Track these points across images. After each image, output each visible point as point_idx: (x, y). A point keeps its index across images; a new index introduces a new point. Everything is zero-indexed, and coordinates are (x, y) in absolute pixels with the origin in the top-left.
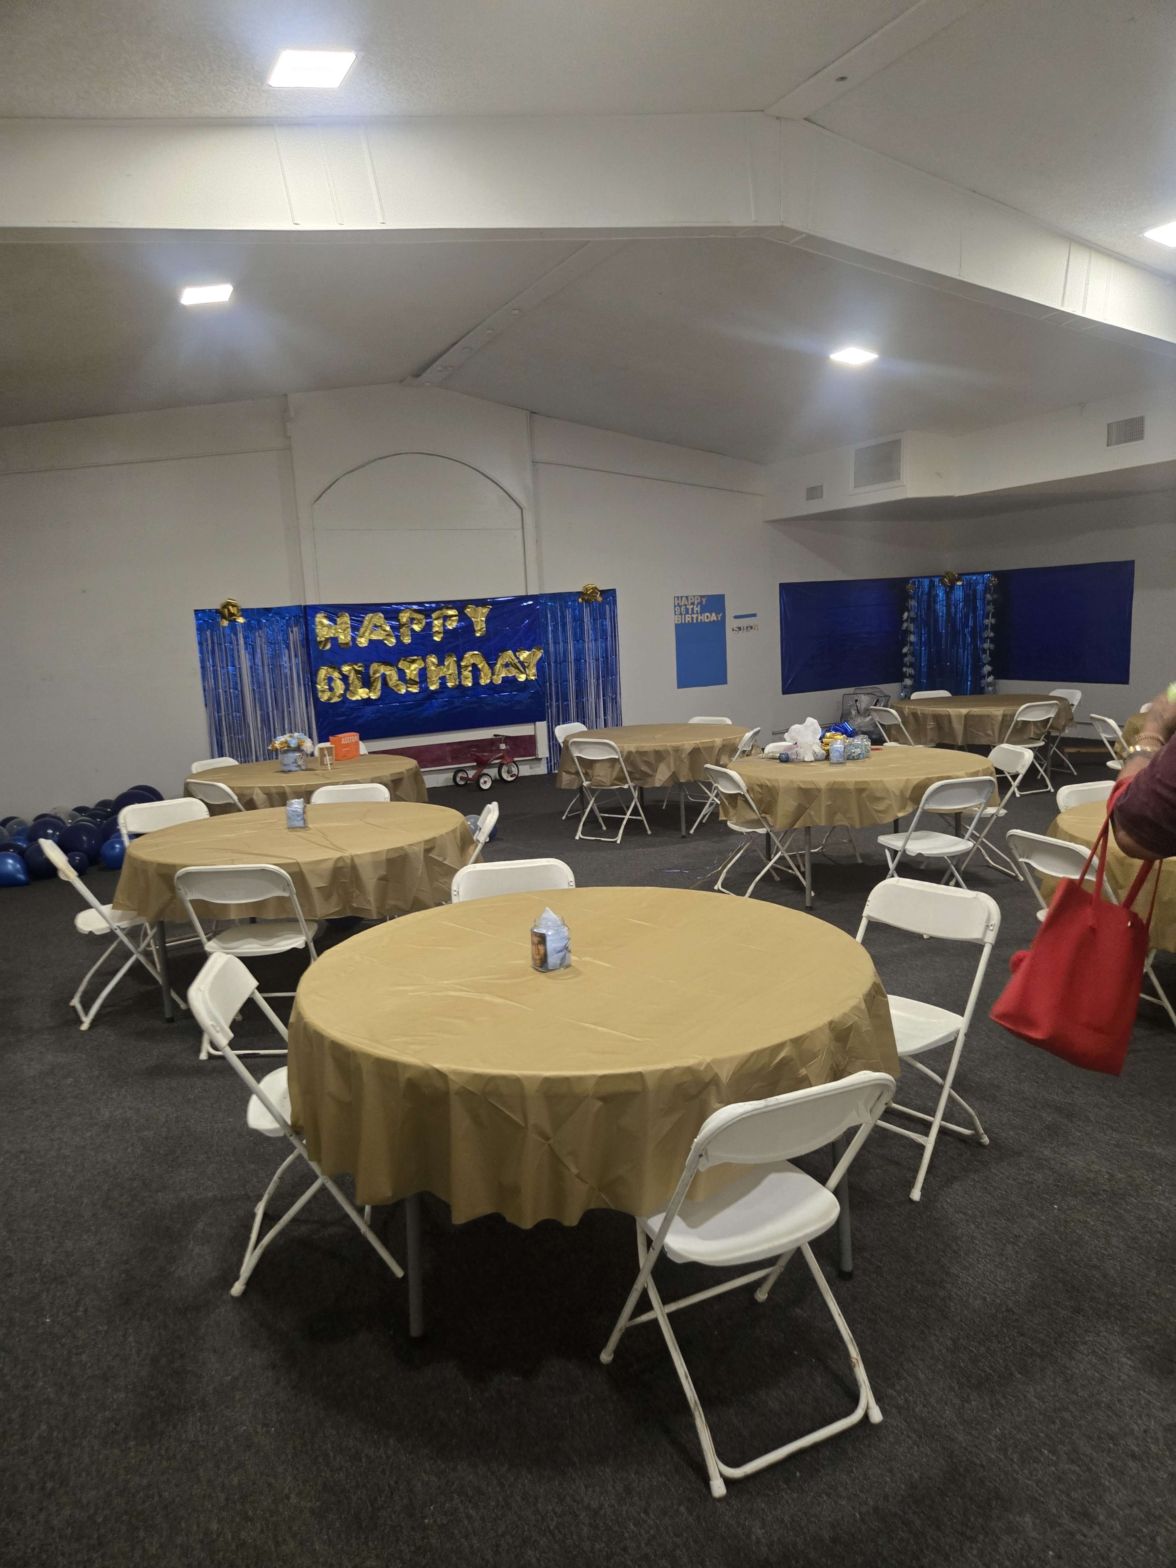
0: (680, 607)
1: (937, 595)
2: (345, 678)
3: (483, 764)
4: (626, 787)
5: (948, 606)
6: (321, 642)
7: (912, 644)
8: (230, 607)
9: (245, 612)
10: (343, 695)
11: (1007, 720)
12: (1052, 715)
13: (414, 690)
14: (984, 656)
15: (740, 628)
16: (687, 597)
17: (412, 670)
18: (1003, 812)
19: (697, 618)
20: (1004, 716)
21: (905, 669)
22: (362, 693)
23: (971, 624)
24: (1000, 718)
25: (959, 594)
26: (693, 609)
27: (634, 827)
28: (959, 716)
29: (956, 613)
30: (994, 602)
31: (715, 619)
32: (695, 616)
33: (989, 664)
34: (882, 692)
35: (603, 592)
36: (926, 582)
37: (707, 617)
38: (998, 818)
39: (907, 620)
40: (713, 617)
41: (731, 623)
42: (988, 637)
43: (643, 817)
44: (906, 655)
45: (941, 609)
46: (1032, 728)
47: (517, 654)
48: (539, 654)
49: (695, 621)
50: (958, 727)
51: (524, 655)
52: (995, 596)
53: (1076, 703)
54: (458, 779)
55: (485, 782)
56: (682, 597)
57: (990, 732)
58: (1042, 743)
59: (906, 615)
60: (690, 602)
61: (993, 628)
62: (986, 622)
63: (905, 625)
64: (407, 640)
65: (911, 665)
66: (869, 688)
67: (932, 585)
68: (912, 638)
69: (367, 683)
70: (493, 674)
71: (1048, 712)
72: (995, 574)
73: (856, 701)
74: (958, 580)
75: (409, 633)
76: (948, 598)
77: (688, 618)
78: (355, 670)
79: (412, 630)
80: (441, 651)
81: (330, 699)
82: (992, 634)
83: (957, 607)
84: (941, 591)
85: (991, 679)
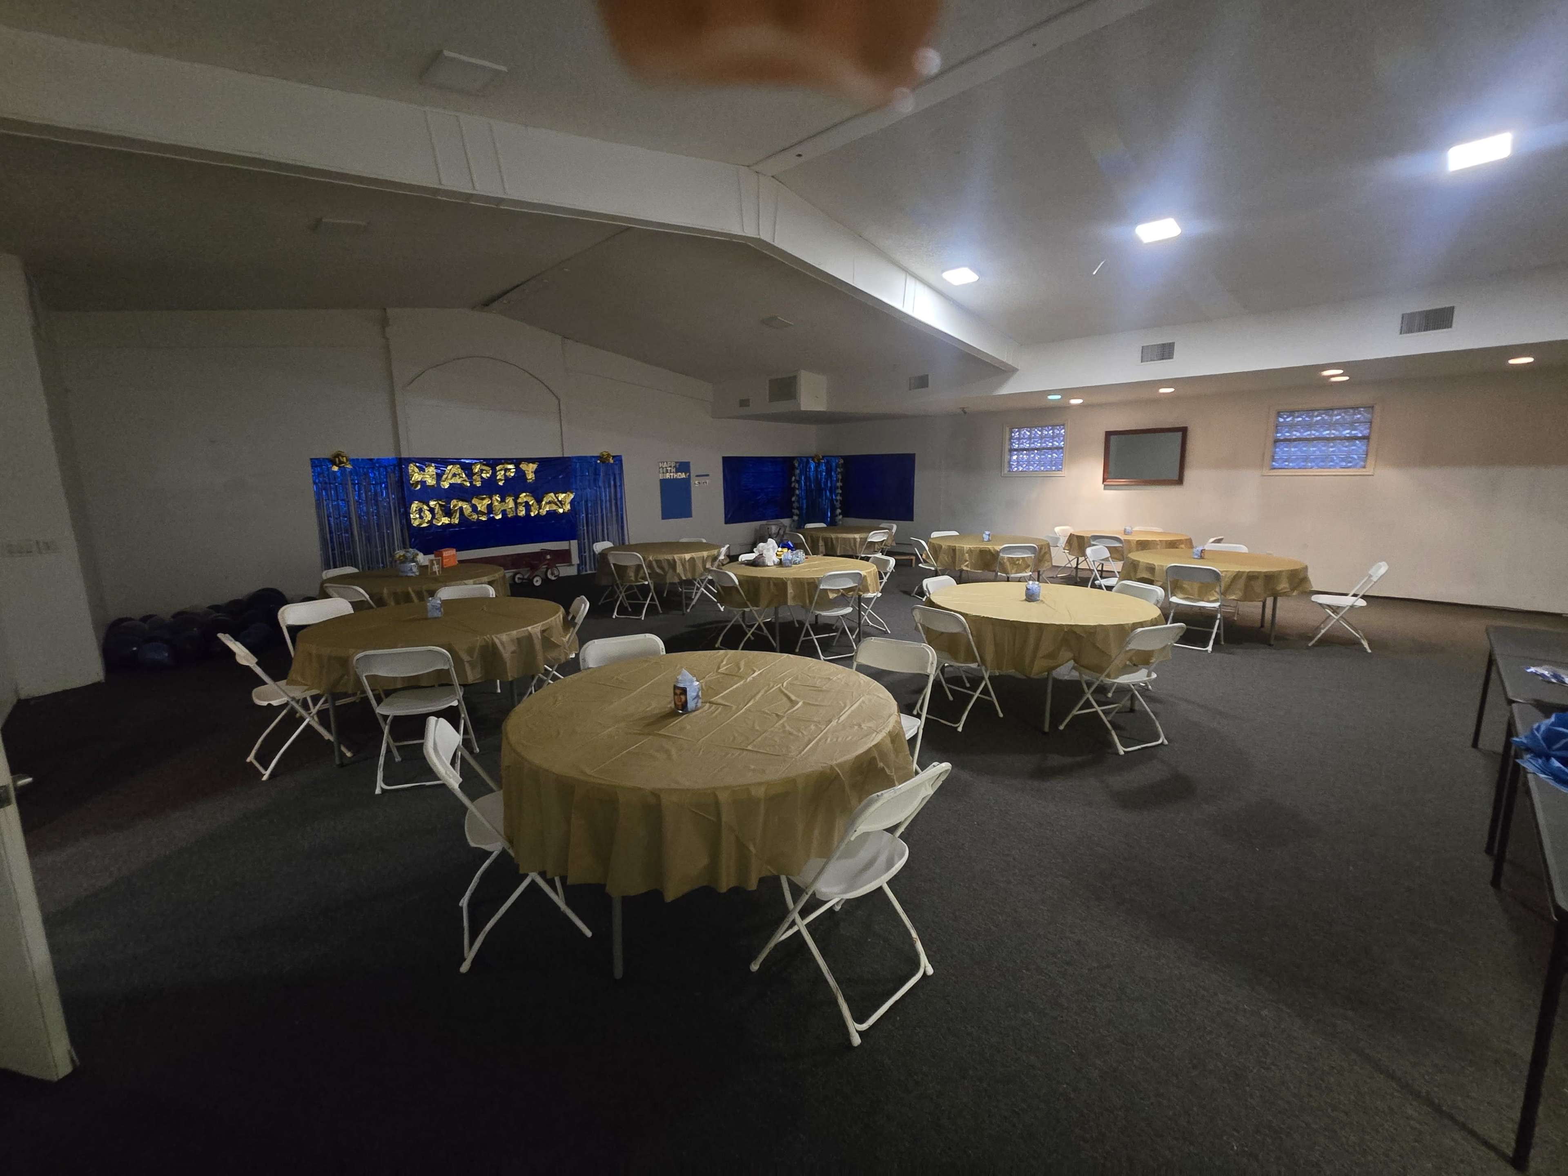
0: (663, 468)
1: (810, 468)
2: (432, 510)
3: (534, 568)
4: (646, 583)
5: (817, 474)
6: (413, 484)
7: (798, 495)
8: (340, 457)
9: (353, 461)
10: (430, 522)
11: (862, 541)
12: (885, 538)
13: (484, 518)
14: (837, 504)
15: (699, 483)
16: (667, 463)
17: (482, 505)
18: (880, 595)
19: (673, 476)
20: (862, 538)
21: (793, 510)
22: (446, 520)
23: (829, 485)
24: (860, 540)
25: (822, 468)
27: (652, 609)
28: (835, 538)
29: (821, 478)
30: (841, 473)
31: (685, 477)
32: (672, 474)
33: (840, 508)
34: (782, 523)
35: (614, 457)
36: (805, 460)
37: (680, 475)
38: (878, 598)
39: (794, 482)
40: (683, 476)
41: (694, 480)
42: (838, 493)
43: (657, 603)
44: (794, 502)
45: (813, 477)
47: (557, 495)
48: (572, 496)
49: (671, 478)
51: (561, 496)
52: (842, 469)
53: (894, 531)
54: (516, 579)
55: (537, 581)
56: (664, 462)
59: (793, 478)
60: (669, 465)
61: (841, 488)
62: (838, 484)
63: (793, 485)
64: (478, 484)
65: (798, 508)
68: (797, 492)
69: (448, 513)
70: (540, 508)
72: (842, 457)
73: (769, 529)
74: (822, 460)
75: (480, 479)
76: (817, 469)
77: (668, 476)
78: (440, 505)
79: (482, 478)
80: (503, 493)
81: (420, 524)
82: (841, 492)
83: (821, 475)
84: (812, 466)
85: (841, 517)
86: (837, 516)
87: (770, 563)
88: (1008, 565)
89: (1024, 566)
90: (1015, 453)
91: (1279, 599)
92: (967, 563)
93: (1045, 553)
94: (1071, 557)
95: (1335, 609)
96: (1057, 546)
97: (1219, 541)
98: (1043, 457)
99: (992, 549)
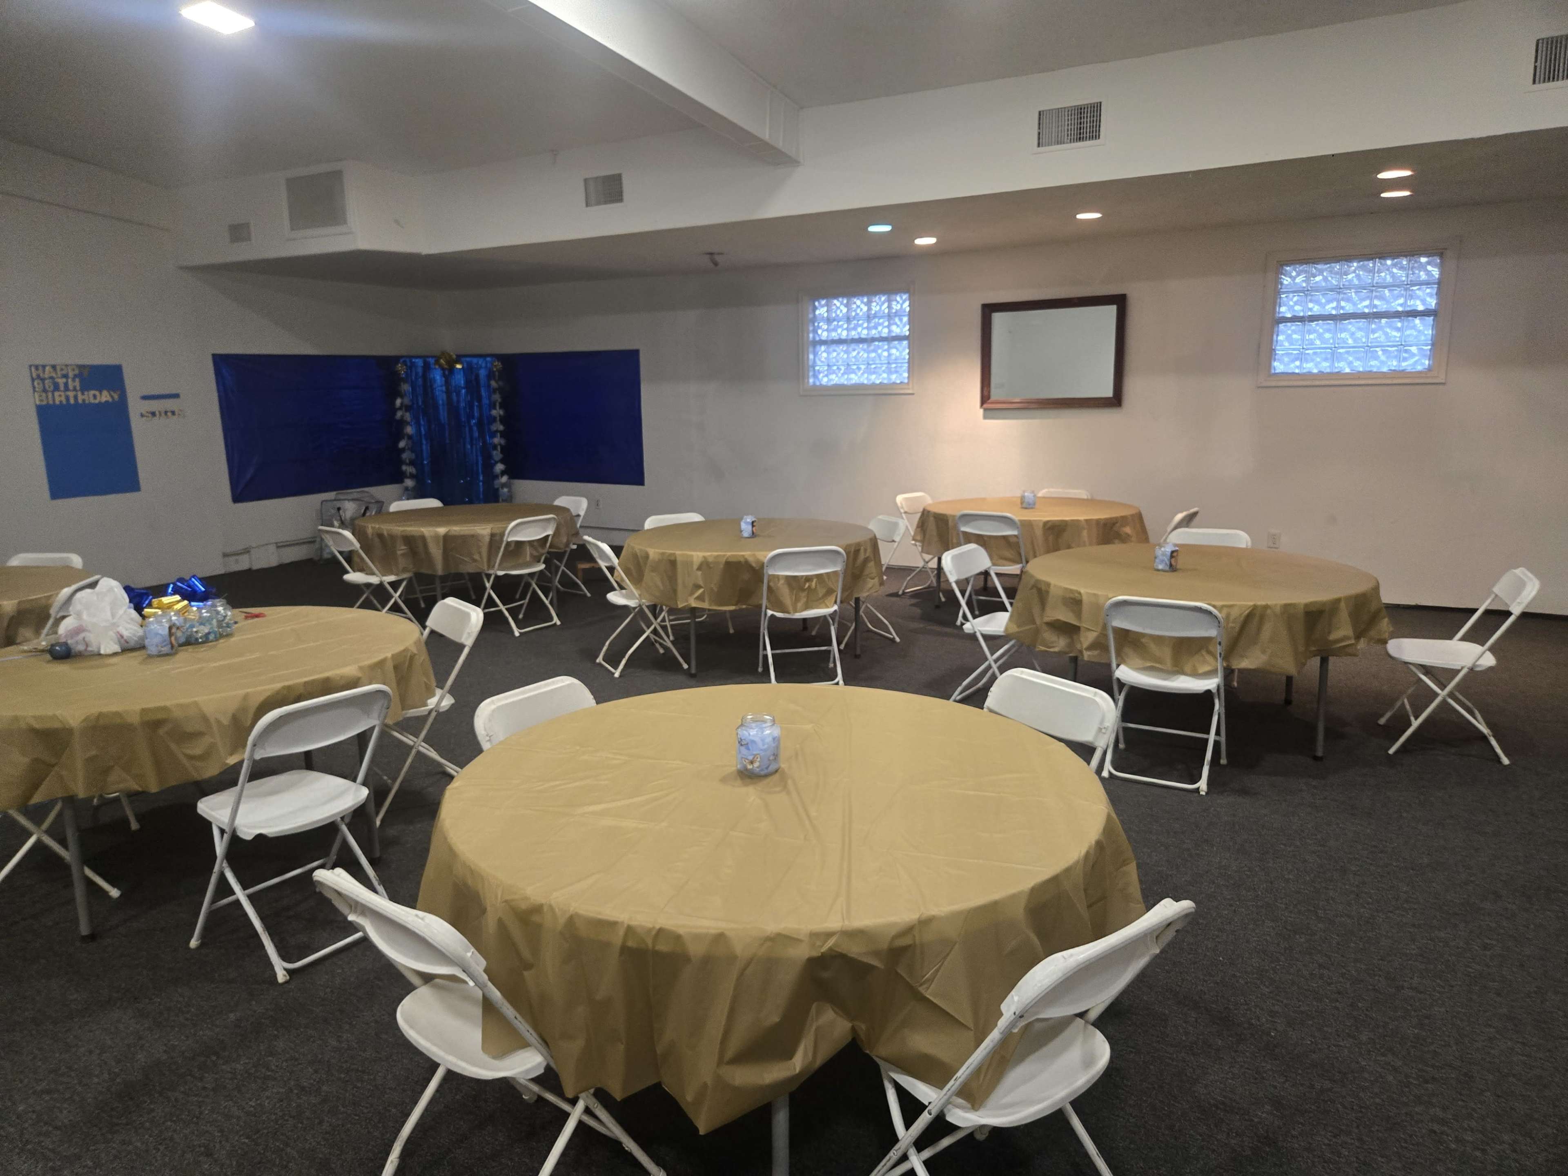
0: (43, 380)
1: (434, 380)
5: (448, 392)
7: (410, 437)
11: (495, 540)
12: (550, 532)
14: (494, 453)
15: (153, 414)
16: (54, 367)
19: (76, 397)
20: (492, 535)
21: (404, 468)
23: (476, 414)
24: (487, 539)
25: (460, 380)
26: (66, 384)
28: (436, 537)
29: (458, 402)
30: (500, 390)
31: (110, 400)
32: (71, 394)
33: (502, 461)
34: (372, 497)
36: (420, 362)
37: (95, 397)
39: (400, 408)
40: (105, 397)
41: (136, 407)
42: (497, 431)
44: (403, 450)
45: (441, 397)
46: (528, 550)
49: (72, 401)
50: (436, 552)
52: (501, 383)
53: (582, 513)
56: (44, 367)
57: (477, 557)
58: (542, 567)
59: (398, 402)
60: (59, 373)
61: (503, 420)
62: (494, 412)
63: (399, 414)
65: (412, 463)
66: (355, 493)
67: (427, 367)
68: (409, 430)
71: (545, 530)
72: (499, 357)
73: (339, 509)
74: (458, 362)
76: (447, 383)
77: (59, 398)
82: (501, 428)
83: (458, 394)
84: (437, 377)
85: (504, 479)
86: (496, 477)
87: (109, 646)
88: (785, 595)
89: (821, 592)
90: (823, 348)
91: (1332, 660)
92: (701, 591)
93: (866, 560)
94: (927, 557)
95: (1441, 675)
96: (893, 541)
97: (1188, 521)
98: (873, 355)
99: (751, 560)
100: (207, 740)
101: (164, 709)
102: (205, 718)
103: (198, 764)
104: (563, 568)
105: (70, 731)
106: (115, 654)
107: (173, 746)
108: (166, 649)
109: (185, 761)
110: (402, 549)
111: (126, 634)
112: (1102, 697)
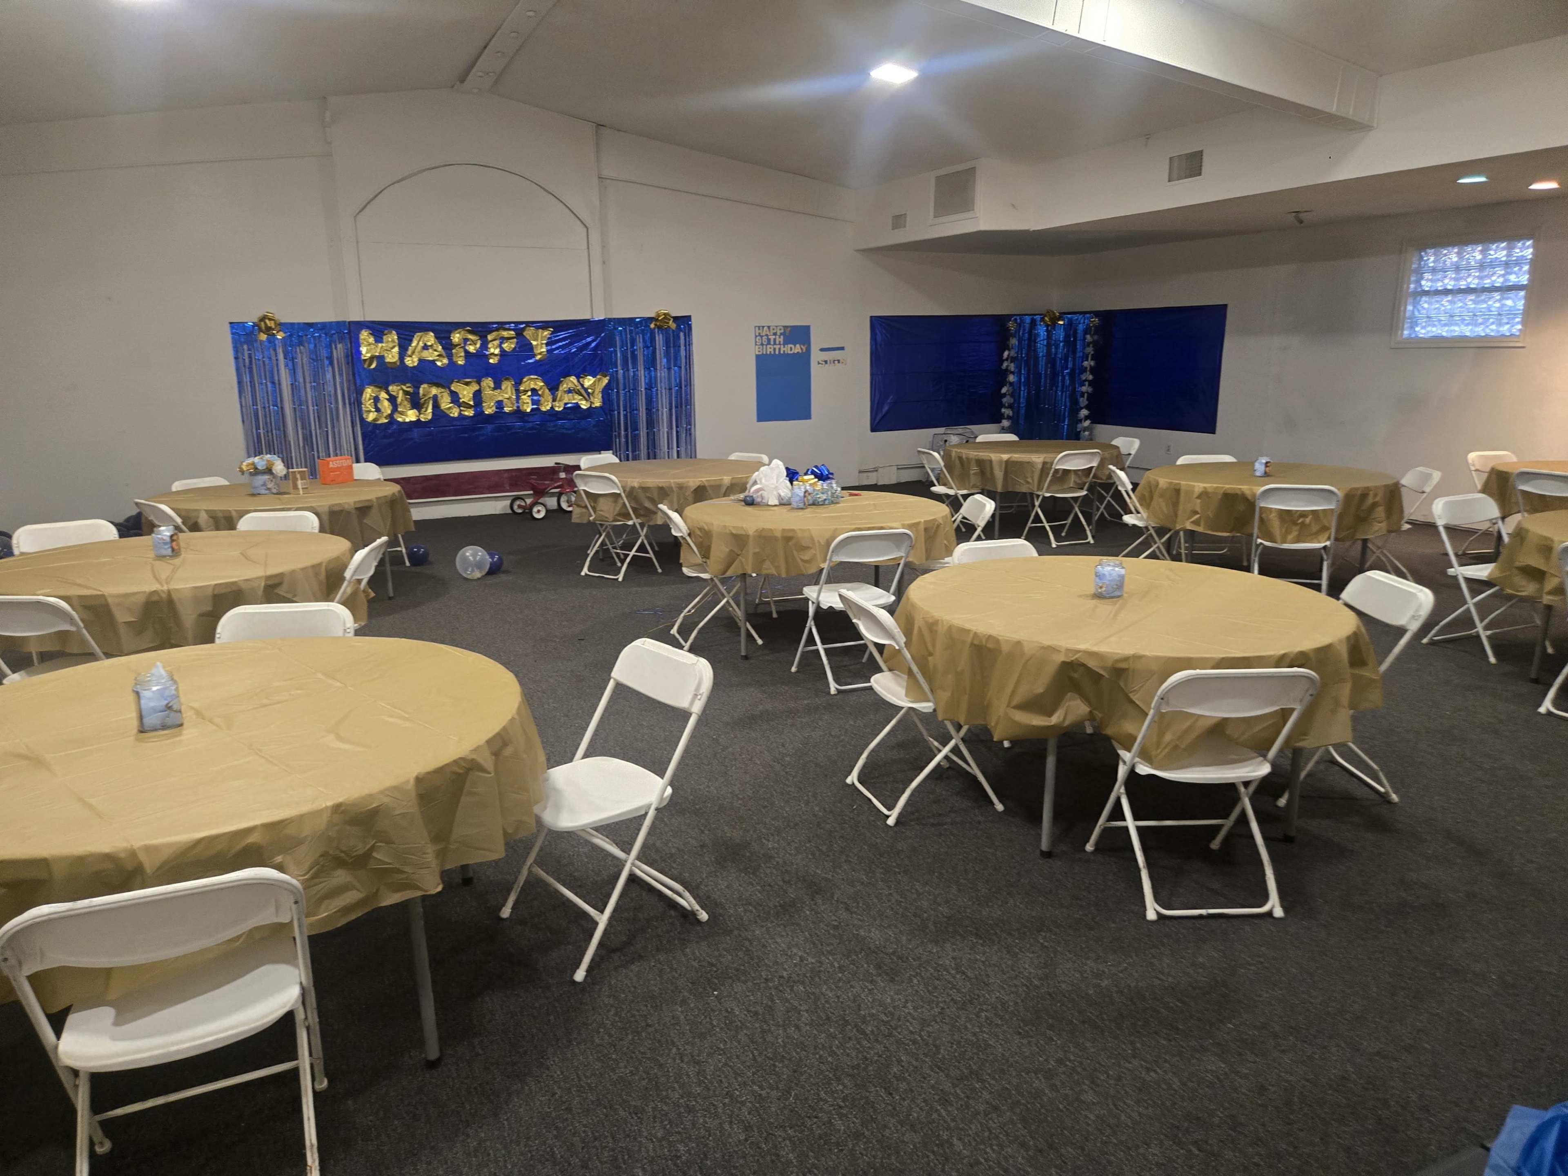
0: (762, 337)
1: (1038, 335)
2: (392, 399)
3: (540, 493)
5: (1049, 346)
6: (365, 360)
7: (1011, 384)
8: (267, 321)
9: (282, 326)
10: (391, 416)
11: (1046, 467)
12: (1095, 464)
13: (469, 413)
14: (1081, 399)
15: (826, 362)
16: (769, 327)
17: (466, 393)
19: (780, 349)
20: (1044, 463)
21: (1003, 410)
22: (411, 416)
23: (1070, 365)
24: (1040, 466)
25: (1060, 334)
26: (775, 340)
28: (1001, 462)
29: (1056, 354)
30: (1094, 343)
31: (800, 351)
32: (777, 347)
33: (1087, 407)
34: (972, 431)
35: (676, 319)
36: (1028, 319)
37: (791, 349)
39: (1007, 360)
40: (797, 349)
41: (816, 356)
42: (1086, 380)
44: (1004, 395)
45: (1042, 351)
46: (1073, 478)
47: (581, 380)
48: (606, 381)
49: (777, 352)
50: (999, 474)
51: (589, 381)
52: (1096, 337)
53: (1133, 452)
54: (515, 507)
55: (539, 511)
56: (763, 327)
57: (1029, 480)
58: (1084, 493)
59: (1006, 354)
60: (772, 332)
61: (1093, 370)
62: (1086, 364)
63: (1005, 364)
64: (461, 362)
65: (1010, 406)
66: (960, 429)
67: (1033, 323)
68: (1011, 378)
69: (416, 404)
70: (554, 400)
71: (1090, 461)
72: (1097, 314)
73: (946, 441)
74: (1059, 319)
75: (463, 354)
76: (1049, 337)
77: (769, 350)
78: (404, 391)
79: (466, 352)
80: (498, 374)
81: (375, 420)
82: (1091, 377)
83: (1057, 348)
84: (1042, 331)
85: (1087, 423)
86: (1081, 421)
87: (773, 501)
88: (1276, 526)
89: (1315, 528)
92: (1198, 516)
96: (1423, 492)
98: (1482, 305)
99: (1248, 492)
100: (813, 551)
101: (793, 530)
102: (812, 539)
103: (807, 565)
104: (1108, 498)
105: (748, 536)
106: (776, 506)
107: (795, 553)
108: (801, 505)
109: (799, 561)
110: (974, 469)
111: (782, 494)
112: (1425, 593)
